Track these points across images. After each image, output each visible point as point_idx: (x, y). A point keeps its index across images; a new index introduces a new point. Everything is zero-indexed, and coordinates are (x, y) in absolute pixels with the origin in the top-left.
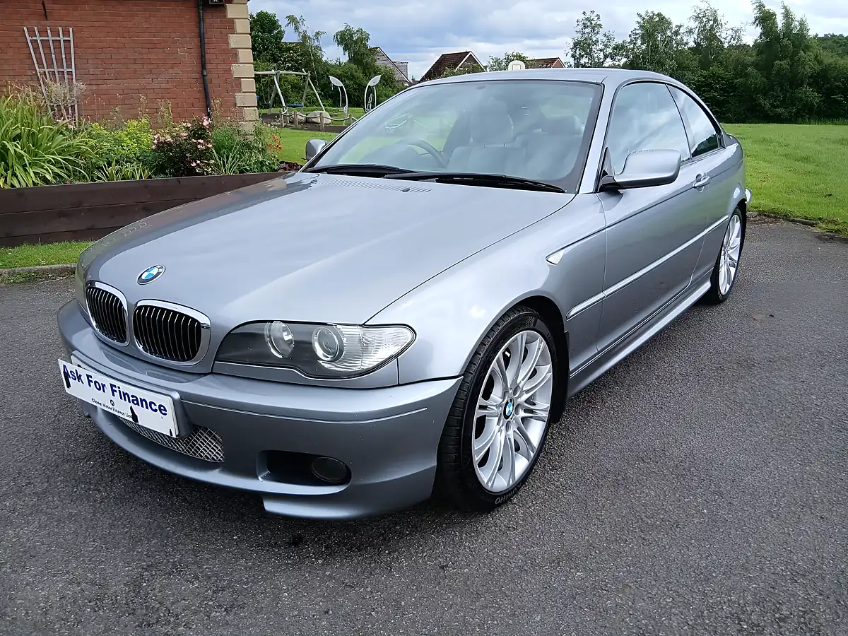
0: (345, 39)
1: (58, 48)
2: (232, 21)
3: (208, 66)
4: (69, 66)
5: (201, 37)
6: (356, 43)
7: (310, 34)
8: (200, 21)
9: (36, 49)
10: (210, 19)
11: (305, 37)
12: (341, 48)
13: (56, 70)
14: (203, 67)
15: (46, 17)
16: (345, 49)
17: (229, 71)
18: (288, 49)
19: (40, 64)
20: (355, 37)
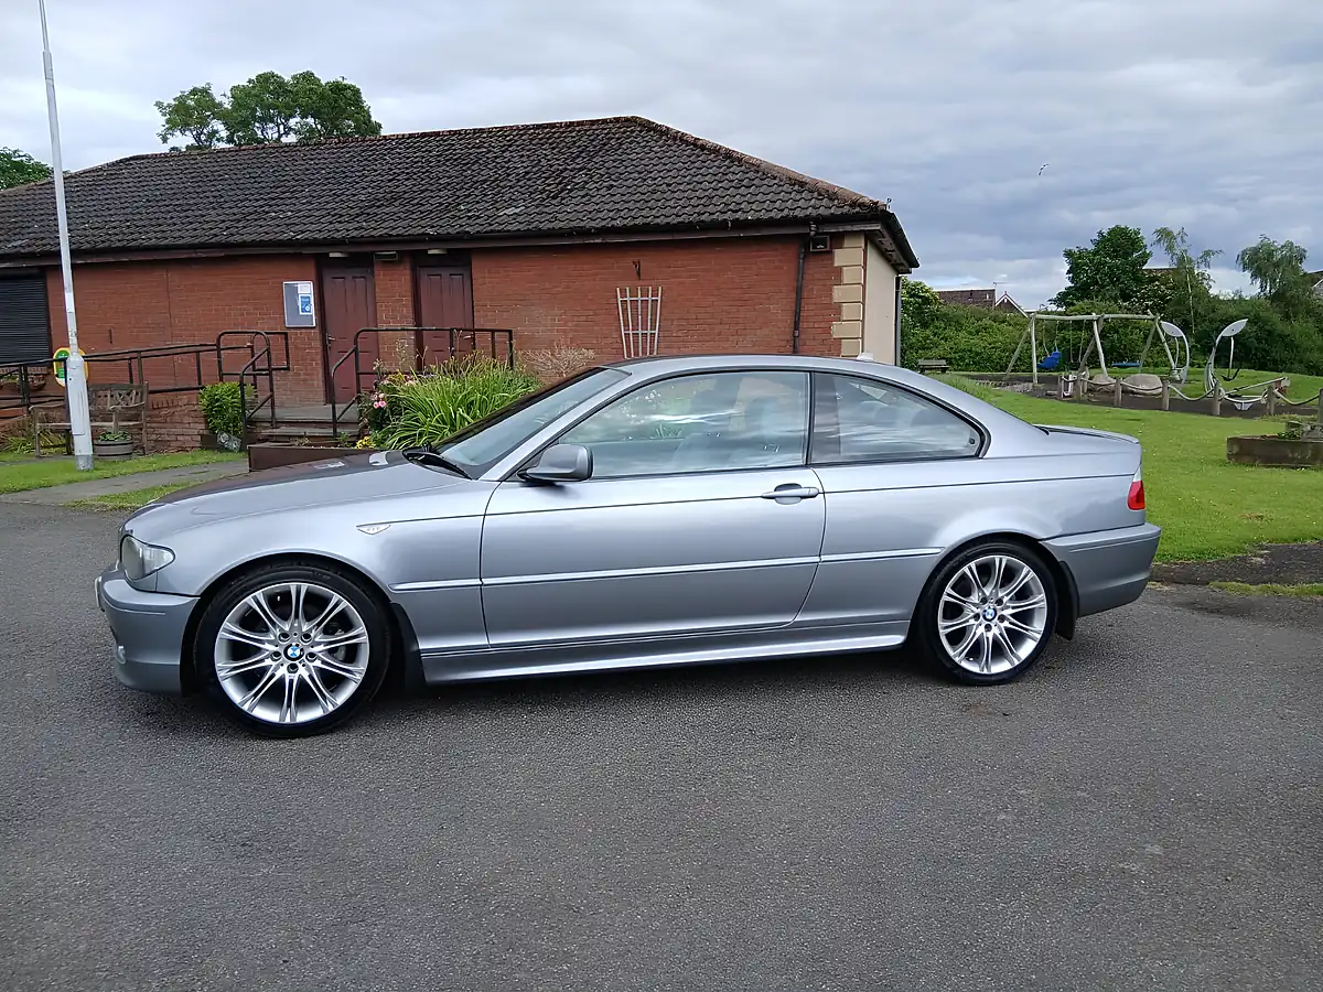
0: (1259, 261)
1: (645, 308)
2: (839, 270)
3: (803, 325)
4: (653, 328)
5: (799, 291)
6: (1277, 265)
7: (1194, 254)
8: (800, 274)
9: (625, 310)
10: (814, 269)
11: (1181, 260)
12: (1248, 274)
13: (640, 332)
14: (796, 327)
15: (639, 274)
16: (1254, 276)
17: (828, 330)
18: (1152, 280)
19: (626, 325)
20: (1278, 256)
